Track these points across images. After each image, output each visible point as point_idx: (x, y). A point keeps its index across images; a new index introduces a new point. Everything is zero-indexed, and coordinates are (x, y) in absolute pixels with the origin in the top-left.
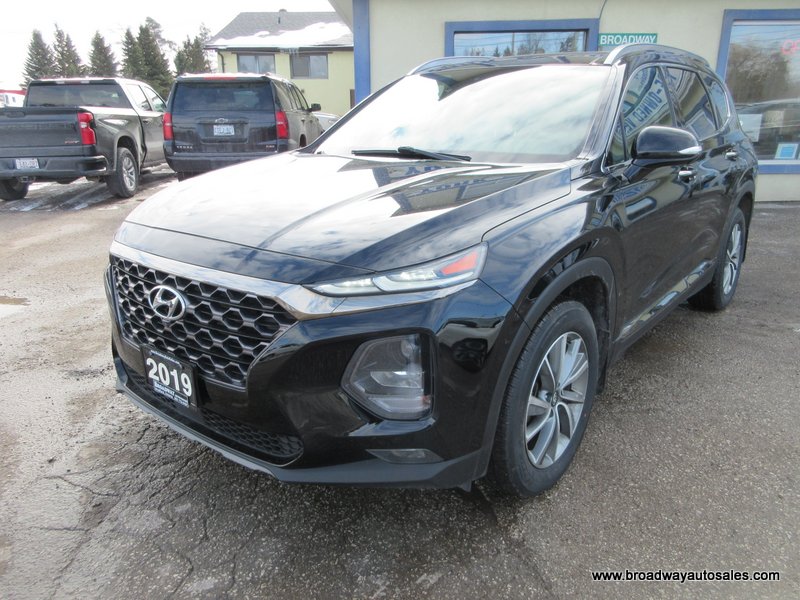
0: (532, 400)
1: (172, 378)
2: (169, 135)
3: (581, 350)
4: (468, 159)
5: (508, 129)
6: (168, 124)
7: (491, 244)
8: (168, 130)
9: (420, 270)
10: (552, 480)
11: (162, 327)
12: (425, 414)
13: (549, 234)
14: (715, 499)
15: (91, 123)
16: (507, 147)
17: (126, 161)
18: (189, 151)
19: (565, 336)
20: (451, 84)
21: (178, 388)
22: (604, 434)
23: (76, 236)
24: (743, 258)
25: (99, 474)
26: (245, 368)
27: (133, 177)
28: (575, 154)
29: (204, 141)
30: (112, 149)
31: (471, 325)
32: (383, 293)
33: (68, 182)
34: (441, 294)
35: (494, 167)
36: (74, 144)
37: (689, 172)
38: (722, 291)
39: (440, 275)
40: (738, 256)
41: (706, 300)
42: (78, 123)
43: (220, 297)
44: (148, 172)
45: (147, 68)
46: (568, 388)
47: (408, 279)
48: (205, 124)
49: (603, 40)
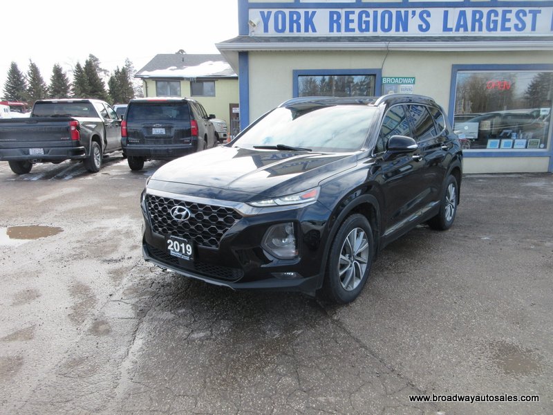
0: (341, 256)
1: (181, 248)
2: (124, 134)
3: (364, 237)
4: (311, 150)
5: (329, 137)
6: (124, 127)
7: (322, 186)
8: (124, 131)
9: (293, 196)
10: (353, 298)
11: (176, 225)
12: (296, 257)
13: (348, 184)
14: (426, 304)
15: (77, 127)
16: (328, 145)
17: (96, 149)
18: (136, 143)
19: (356, 229)
20: (298, 112)
21: (184, 252)
22: (379, 282)
23: (73, 195)
24: (458, 202)
25: (137, 300)
26: (218, 239)
27: (99, 159)
28: (359, 149)
29: (146, 137)
30: (89, 142)
31: (314, 223)
32: (279, 206)
33: (58, 163)
34: (302, 206)
35: (323, 154)
36: (67, 141)
37: (418, 156)
38: (445, 219)
39: (302, 199)
40: (454, 201)
41: (436, 223)
42: (69, 127)
43: (207, 209)
44: (107, 156)
45: (90, 88)
46: (359, 255)
47: (287, 200)
48: (147, 128)
49: (384, 81)
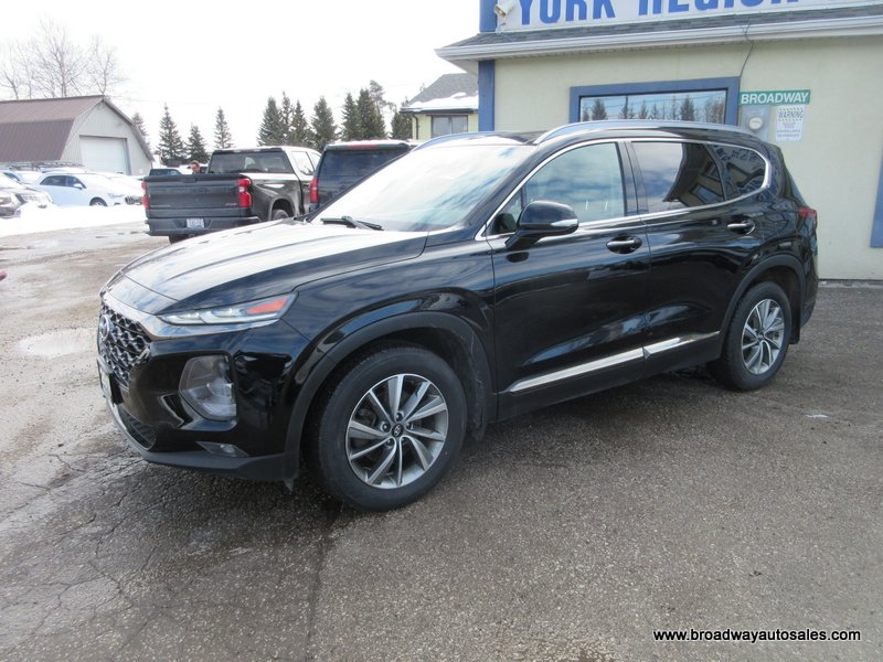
0: (353, 424)
2: (315, 197)
6: (315, 189)
7: (304, 293)
8: (314, 193)
12: (233, 418)
15: (249, 187)
30: (267, 211)
32: (206, 324)
36: (232, 206)
37: (629, 242)
38: (743, 369)
39: (246, 314)
40: (781, 334)
49: (744, 100)
